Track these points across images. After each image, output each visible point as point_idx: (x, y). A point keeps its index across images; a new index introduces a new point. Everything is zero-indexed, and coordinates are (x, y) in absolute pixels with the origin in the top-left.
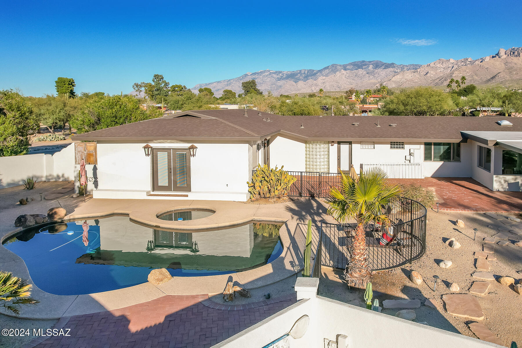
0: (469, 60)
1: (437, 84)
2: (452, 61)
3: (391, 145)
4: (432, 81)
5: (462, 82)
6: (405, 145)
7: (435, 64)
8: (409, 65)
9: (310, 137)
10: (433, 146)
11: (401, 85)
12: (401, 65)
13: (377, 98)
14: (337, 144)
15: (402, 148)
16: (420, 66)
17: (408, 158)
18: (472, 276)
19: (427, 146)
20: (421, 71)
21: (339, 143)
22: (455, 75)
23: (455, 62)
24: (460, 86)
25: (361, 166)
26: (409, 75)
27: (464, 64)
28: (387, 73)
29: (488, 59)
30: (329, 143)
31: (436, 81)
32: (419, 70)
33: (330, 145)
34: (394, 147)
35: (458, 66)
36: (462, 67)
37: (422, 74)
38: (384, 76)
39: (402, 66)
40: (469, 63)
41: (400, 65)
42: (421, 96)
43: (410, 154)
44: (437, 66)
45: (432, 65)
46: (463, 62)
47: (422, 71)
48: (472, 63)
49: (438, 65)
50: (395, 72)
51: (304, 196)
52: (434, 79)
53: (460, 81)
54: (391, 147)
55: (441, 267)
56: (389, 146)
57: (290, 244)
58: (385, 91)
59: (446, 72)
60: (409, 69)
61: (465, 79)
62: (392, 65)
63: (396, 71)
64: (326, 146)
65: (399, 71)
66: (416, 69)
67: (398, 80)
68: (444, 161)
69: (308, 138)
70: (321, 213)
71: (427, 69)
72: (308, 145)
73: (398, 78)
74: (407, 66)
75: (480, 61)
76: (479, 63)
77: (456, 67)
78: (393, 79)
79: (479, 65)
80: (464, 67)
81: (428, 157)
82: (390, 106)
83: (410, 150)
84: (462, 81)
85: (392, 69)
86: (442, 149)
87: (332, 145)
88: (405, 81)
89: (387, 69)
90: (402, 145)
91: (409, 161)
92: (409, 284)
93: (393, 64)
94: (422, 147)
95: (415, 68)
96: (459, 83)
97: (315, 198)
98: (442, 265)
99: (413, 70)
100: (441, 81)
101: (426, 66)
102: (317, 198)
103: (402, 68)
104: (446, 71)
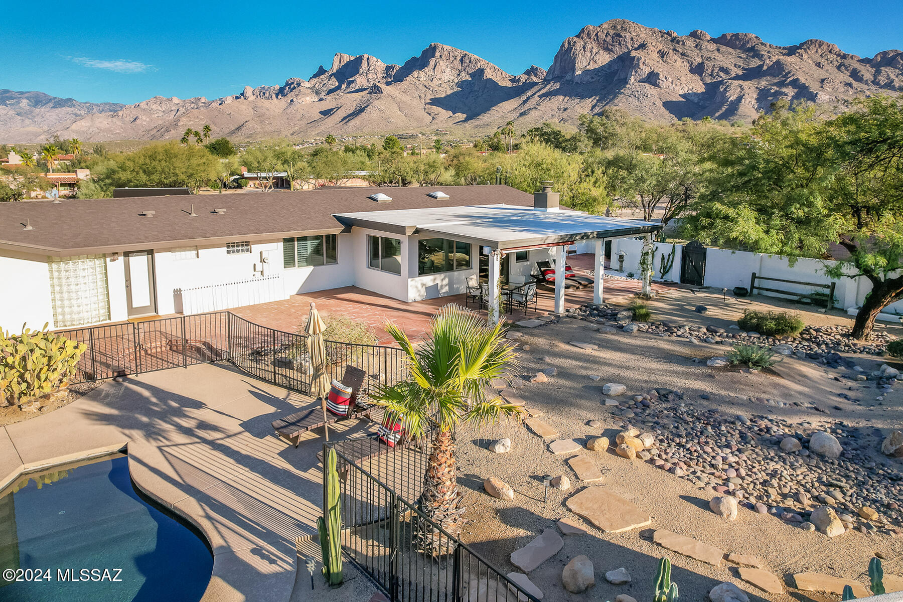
0: (203, 100)
1: (153, 137)
2: (176, 100)
3: (228, 247)
4: (144, 133)
5: (205, 135)
6: (252, 246)
7: (147, 104)
8: (101, 104)
9: (64, 247)
10: (296, 243)
11: (89, 137)
12: (86, 103)
13: (66, 160)
14: (123, 257)
15: (247, 250)
16: (122, 107)
17: (259, 267)
18: (554, 453)
19: (288, 243)
20: (125, 115)
21: (127, 254)
22: (182, 123)
23: (181, 103)
24: (201, 141)
25: (178, 294)
26: (103, 121)
27: (196, 107)
28: (60, 116)
29: (229, 100)
30: (104, 256)
31: (152, 133)
32: (120, 113)
33: (108, 259)
34: (234, 251)
35: (187, 110)
36: (193, 110)
37: (126, 119)
38: (55, 121)
39: (89, 104)
40: (203, 105)
41: (84, 103)
42: (176, 156)
43: (263, 261)
44: (152, 107)
45: (143, 105)
46: (193, 103)
47: (127, 114)
48: (207, 105)
49: (154, 107)
50: (76, 115)
51: (102, 379)
52: (148, 128)
53: (202, 133)
54: (228, 252)
55: (497, 452)
56: (225, 249)
57: (200, 505)
58: (77, 148)
59: (167, 118)
60: (103, 110)
61: (210, 130)
62: (68, 102)
63: (79, 113)
64: (99, 262)
65: (83, 112)
66: (115, 111)
67: (84, 129)
68: (314, 266)
69: (60, 250)
70: (179, 408)
71: (135, 113)
72: (54, 266)
73: (83, 125)
74: (97, 105)
75: (219, 102)
76: (218, 106)
77: (182, 110)
78: (74, 127)
79: (218, 109)
80: (195, 111)
81: (289, 261)
82: (120, 175)
83: (261, 253)
84: (204, 132)
85: (69, 109)
86: (310, 245)
87: (111, 261)
88: (97, 131)
89: (59, 109)
90: (247, 245)
91: (260, 273)
92: (499, 504)
93: (70, 100)
94: (281, 245)
95: (114, 109)
96: (200, 136)
97: (129, 376)
98: (499, 449)
99: (110, 113)
100: (160, 132)
101: (133, 107)
102: (133, 375)
103: (90, 108)
104: (167, 116)
